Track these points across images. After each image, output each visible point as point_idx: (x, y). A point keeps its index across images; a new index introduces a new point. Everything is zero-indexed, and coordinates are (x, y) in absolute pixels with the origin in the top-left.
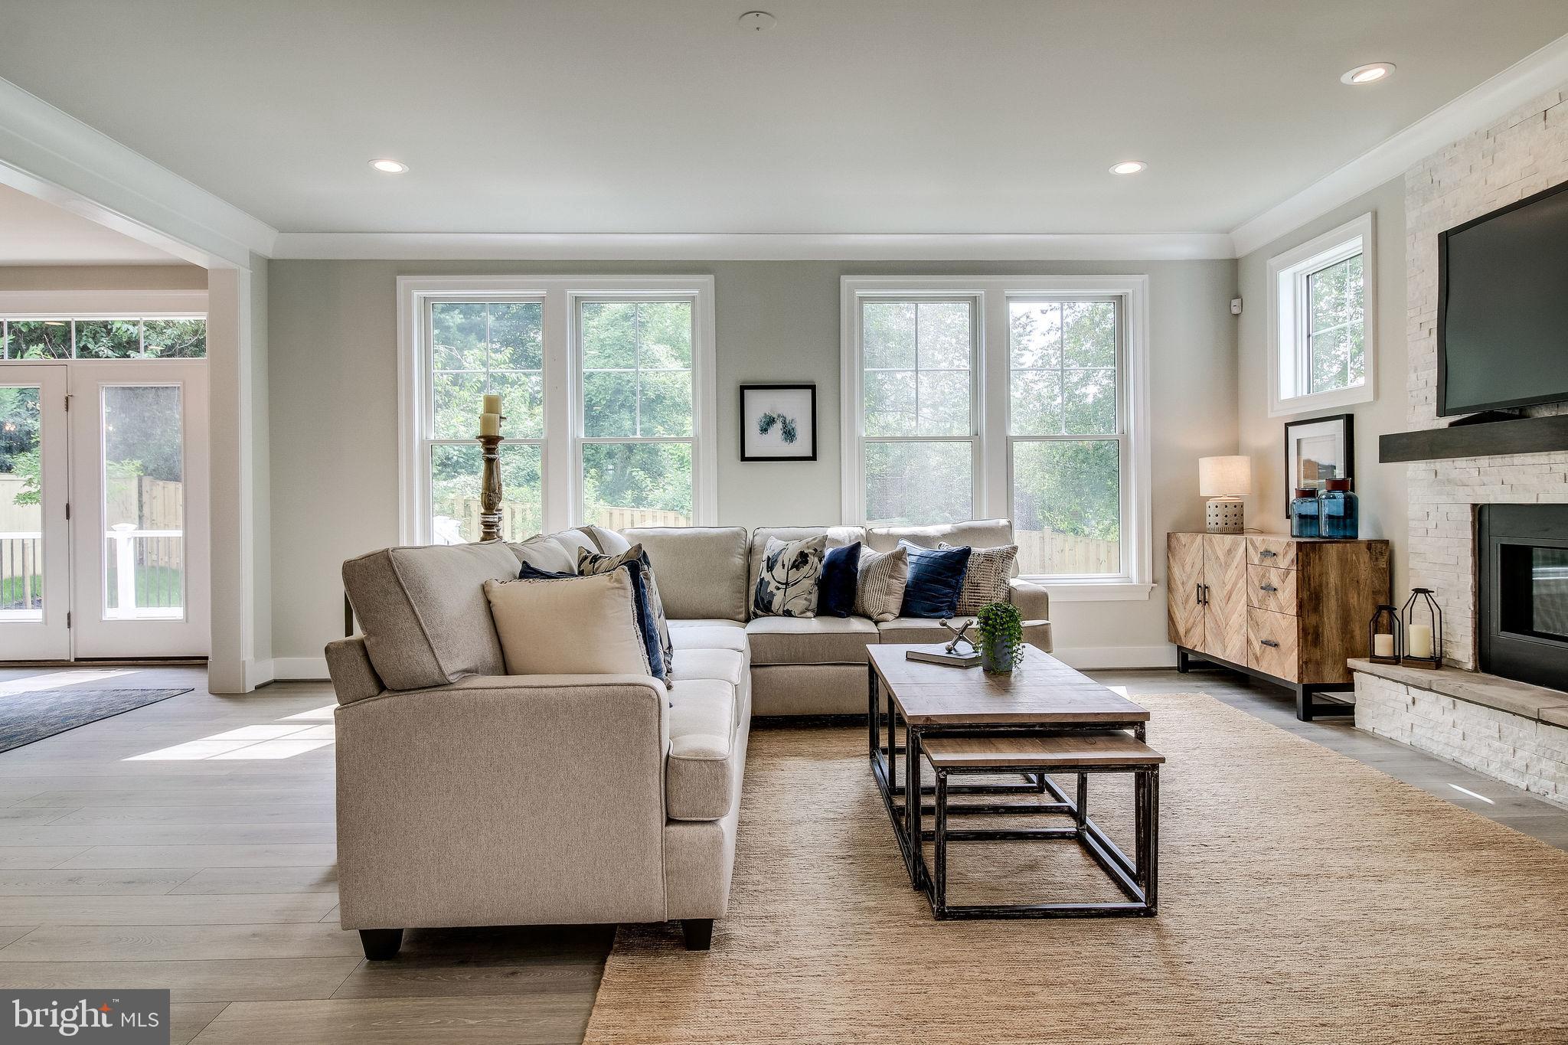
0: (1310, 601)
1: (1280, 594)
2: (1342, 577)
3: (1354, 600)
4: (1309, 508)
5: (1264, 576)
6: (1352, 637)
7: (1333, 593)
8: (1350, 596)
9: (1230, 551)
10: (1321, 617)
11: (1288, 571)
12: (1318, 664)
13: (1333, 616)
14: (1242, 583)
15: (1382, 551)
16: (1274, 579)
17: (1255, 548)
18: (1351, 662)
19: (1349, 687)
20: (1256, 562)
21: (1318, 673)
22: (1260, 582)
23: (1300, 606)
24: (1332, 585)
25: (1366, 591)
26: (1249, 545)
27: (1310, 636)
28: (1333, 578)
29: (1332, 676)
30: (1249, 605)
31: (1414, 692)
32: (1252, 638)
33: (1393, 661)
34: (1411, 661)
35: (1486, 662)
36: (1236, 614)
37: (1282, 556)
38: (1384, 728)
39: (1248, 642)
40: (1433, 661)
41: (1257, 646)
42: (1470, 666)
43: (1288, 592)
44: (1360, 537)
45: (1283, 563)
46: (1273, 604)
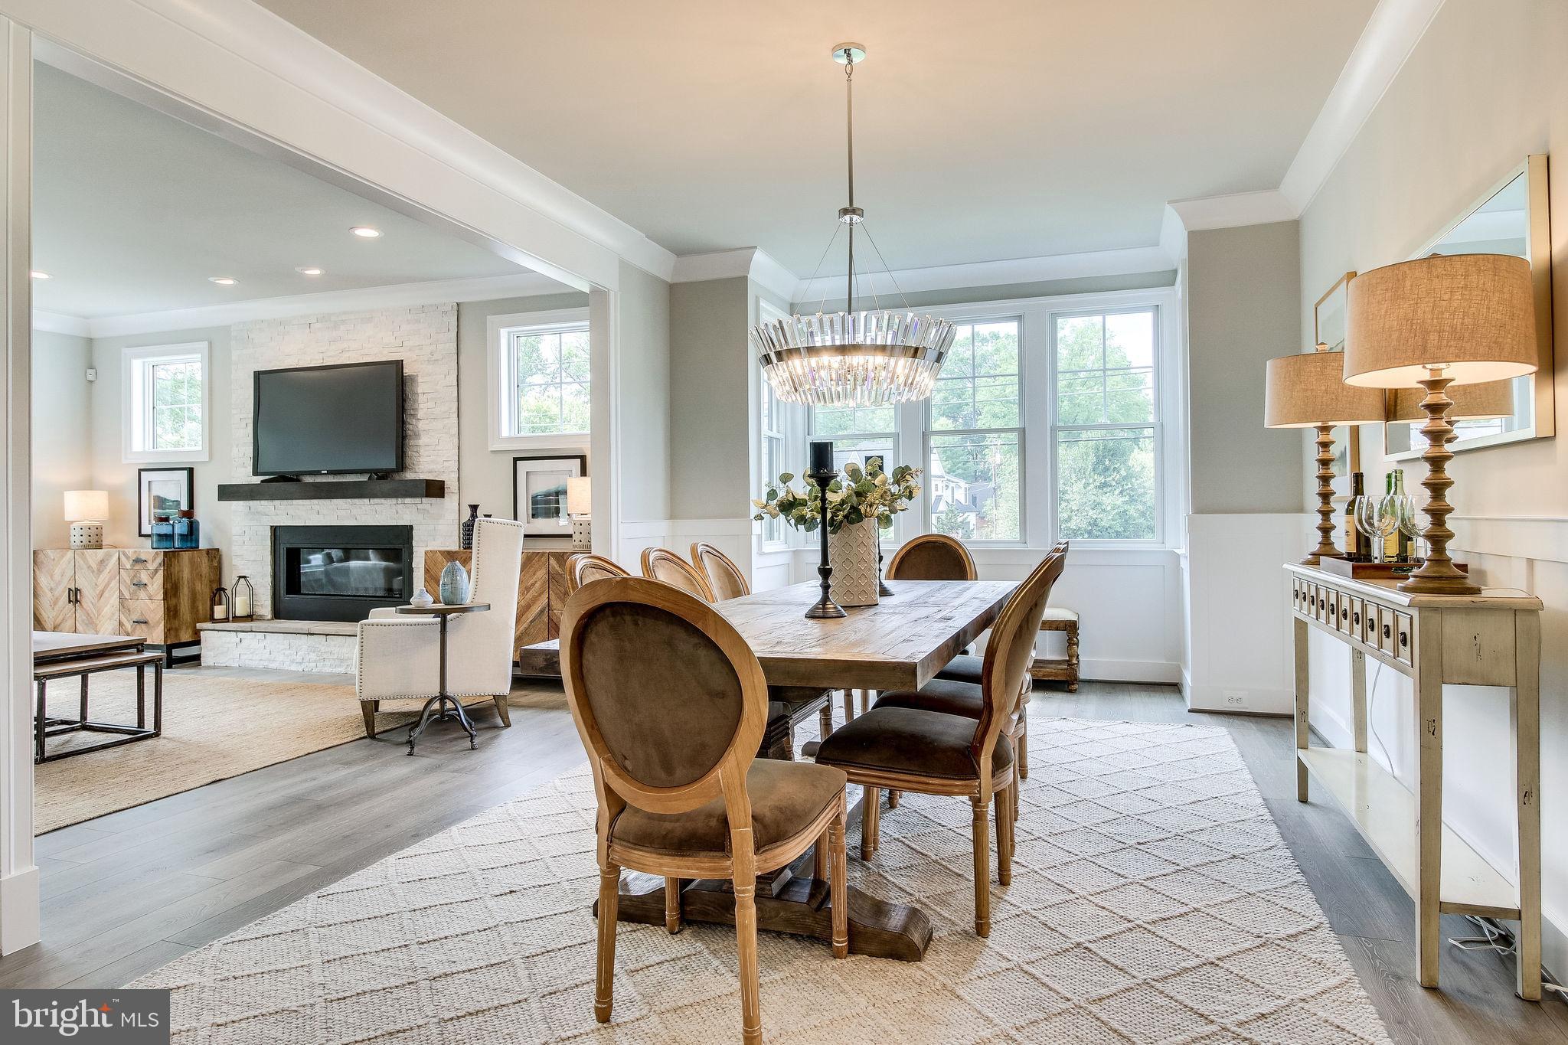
0: (171, 590)
1: (150, 588)
2: (192, 574)
3: (198, 587)
4: (165, 529)
5: (135, 576)
6: (197, 611)
7: (186, 583)
8: (196, 584)
9: (102, 561)
10: (179, 599)
11: (156, 570)
12: (177, 630)
13: (186, 598)
14: (114, 584)
15: (214, 554)
16: (144, 577)
17: (128, 558)
18: (199, 626)
19: (197, 642)
20: (128, 567)
21: (177, 636)
22: (132, 580)
23: (165, 593)
24: (185, 579)
25: (206, 581)
26: (122, 556)
27: (171, 613)
28: (186, 574)
29: (186, 637)
30: (121, 598)
31: (241, 635)
32: (124, 620)
33: (226, 620)
34: (236, 619)
35: (278, 614)
36: (109, 606)
37: (150, 562)
38: (222, 661)
39: (120, 624)
40: (250, 617)
41: (128, 626)
42: (269, 617)
43: (156, 586)
44: (201, 547)
45: (152, 566)
46: (142, 594)
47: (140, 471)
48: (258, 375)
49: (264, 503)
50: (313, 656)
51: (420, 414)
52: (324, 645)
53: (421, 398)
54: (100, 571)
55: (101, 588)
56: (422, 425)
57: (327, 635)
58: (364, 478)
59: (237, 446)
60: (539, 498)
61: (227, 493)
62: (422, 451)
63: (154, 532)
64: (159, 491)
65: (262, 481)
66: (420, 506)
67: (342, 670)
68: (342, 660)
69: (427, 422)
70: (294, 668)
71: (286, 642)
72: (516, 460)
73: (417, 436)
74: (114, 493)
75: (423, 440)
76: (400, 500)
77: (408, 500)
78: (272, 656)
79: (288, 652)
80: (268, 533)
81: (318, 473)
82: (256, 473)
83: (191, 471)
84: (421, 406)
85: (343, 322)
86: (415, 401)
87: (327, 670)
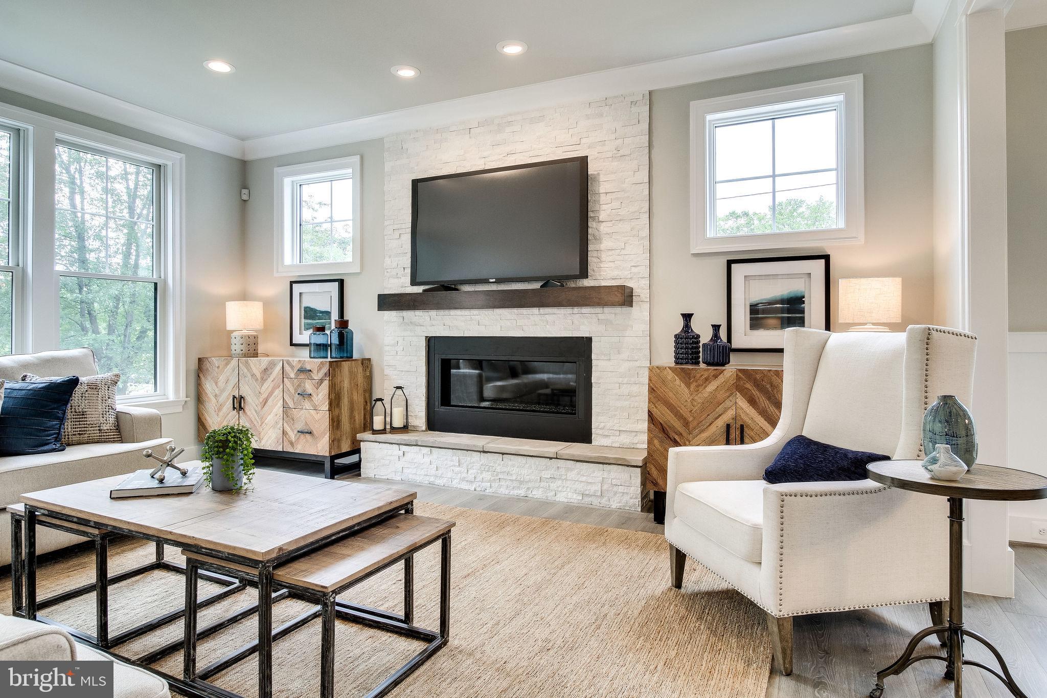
0: (335, 401)
1: (314, 398)
2: (350, 383)
3: (355, 397)
4: (320, 339)
5: (299, 386)
6: (355, 421)
7: (346, 393)
8: (354, 394)
9: (266, 370)
10: (340, 409)
11: (321, 381)
12: (339, 441)
13: (346, 408)
14: (278, 392)
15: (366, 363)
16: (309, 387)
17: (292, 367)
18: (359, 436)
19: (357, 451)
20: (292, 375)
21: (339, 447)
22: (296, 390)
23: (330, 404)
24: (346, 389)
25: (361, 391)
26: (286, 365)
27: (335, 423)
28: (346, 384)
29: (345, 448)
30: (285, 407)
31: (404, 448)
32: (288, 429)
33: (383, 431)
34: (394, 430)
35: (432, 425)
36: (272, 415)
37: (315, 372)
38: (383, 473)
39: (284, 433)
40: (405, 429)
41: (292, 435)
42: (424, 428)
43: (322, 396)
44: (355, 356)
45: (317, 376)
46: (307, 404)
47: (292, 283)
48: (416, 183)
49: (418, 313)
50: (487, 476)
51: (602, 216)
52: (499, 465)
53: (603, 199)
54: (263, 380)
55: (265, 396)
56: (604, 228)
57: (503, 454)
58: (537, 285)
59: (390, 257)
60: (761, 307)
61: (388, 302)
62: (604, 256)
63: (313, 342)
64: (308, 302)
65: (424, 291)
66: (601, 316)
67: (522, 492)
68: (521, 482)
69: (610, 224)
70: (465, 486)
71: (456, 458)
72: (730, 263)
73: (598, 240)
74: (268, 304)
75: (606, 244)
76: (576, 310)
77: (585, 310)
78: (440, 472)
79: (457, 469)
80: (423, 343)
81: (485, 281)
82: (414, 282)
83: (341, 283)
84: (604, 207)
85: (510, 123)
86: (597, 202)
87: (503, 491)
